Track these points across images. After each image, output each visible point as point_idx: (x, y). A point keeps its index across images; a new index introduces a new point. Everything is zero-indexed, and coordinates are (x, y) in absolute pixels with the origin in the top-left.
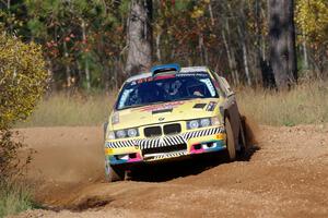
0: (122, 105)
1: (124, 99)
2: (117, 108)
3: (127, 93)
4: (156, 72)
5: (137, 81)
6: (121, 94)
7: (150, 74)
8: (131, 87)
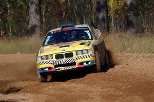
0: (46, 43)
1: (47, 40)
2: (44, 45)
3: (49, 38)
4: (63, 27)
5: (54, 32)
6: (46, 38)
7: (60, 29)
8: (51, 35)
